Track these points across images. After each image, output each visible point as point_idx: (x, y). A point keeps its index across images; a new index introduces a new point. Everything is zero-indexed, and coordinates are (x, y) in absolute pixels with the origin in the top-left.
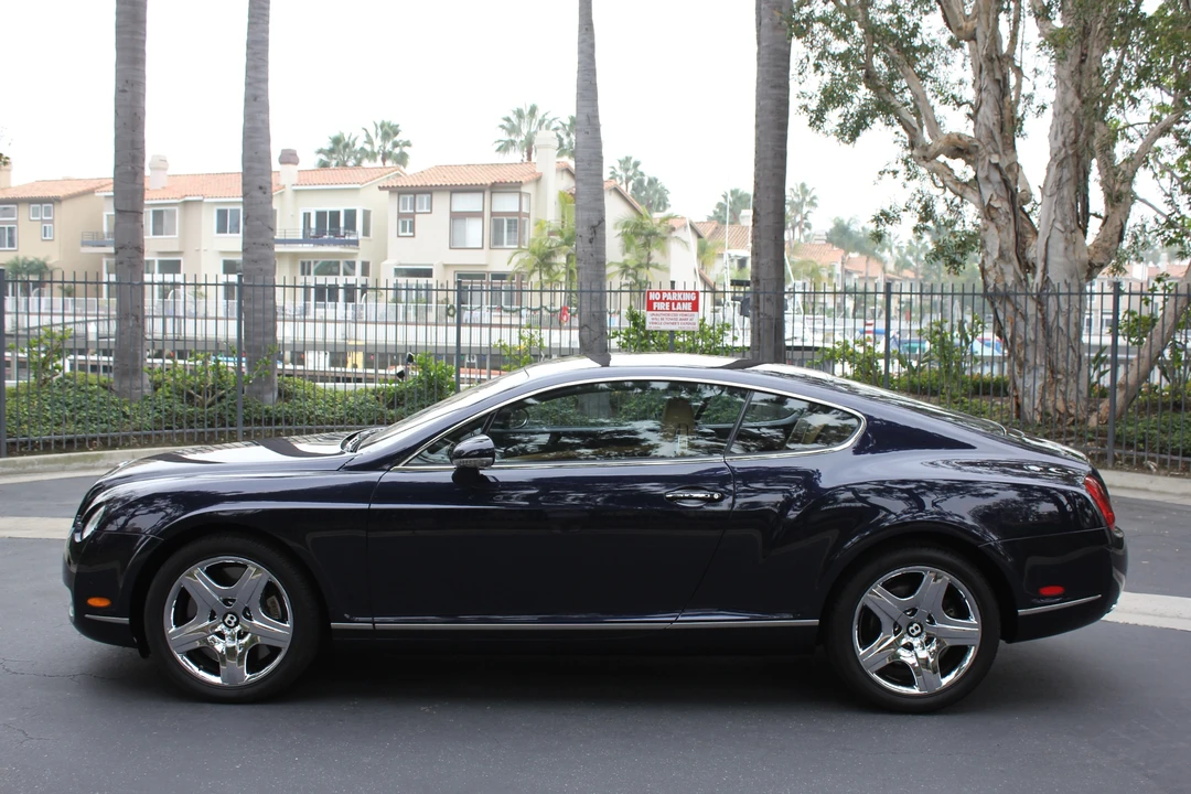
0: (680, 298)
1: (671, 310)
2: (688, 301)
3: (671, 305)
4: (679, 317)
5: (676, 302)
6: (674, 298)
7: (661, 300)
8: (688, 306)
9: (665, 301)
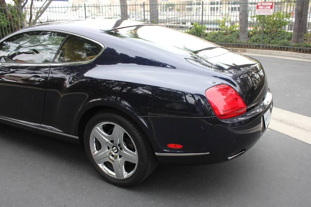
0: (267, 5)
1: (264, 8)
2: (269, 6)
3: (264, 7)
4: (266, 11)
5: (266, 6)
6: (265, 5)
7: (261, 5)
8: (270, 7)
9: (262, 6)
